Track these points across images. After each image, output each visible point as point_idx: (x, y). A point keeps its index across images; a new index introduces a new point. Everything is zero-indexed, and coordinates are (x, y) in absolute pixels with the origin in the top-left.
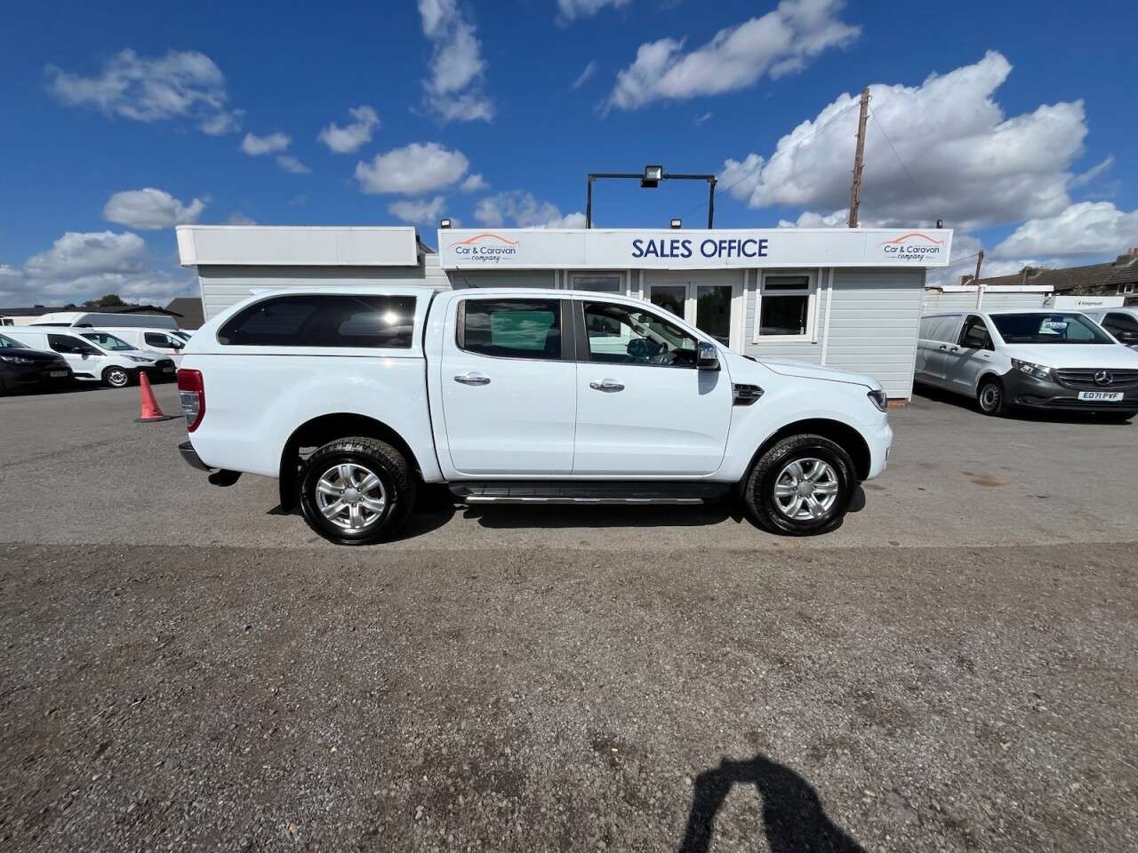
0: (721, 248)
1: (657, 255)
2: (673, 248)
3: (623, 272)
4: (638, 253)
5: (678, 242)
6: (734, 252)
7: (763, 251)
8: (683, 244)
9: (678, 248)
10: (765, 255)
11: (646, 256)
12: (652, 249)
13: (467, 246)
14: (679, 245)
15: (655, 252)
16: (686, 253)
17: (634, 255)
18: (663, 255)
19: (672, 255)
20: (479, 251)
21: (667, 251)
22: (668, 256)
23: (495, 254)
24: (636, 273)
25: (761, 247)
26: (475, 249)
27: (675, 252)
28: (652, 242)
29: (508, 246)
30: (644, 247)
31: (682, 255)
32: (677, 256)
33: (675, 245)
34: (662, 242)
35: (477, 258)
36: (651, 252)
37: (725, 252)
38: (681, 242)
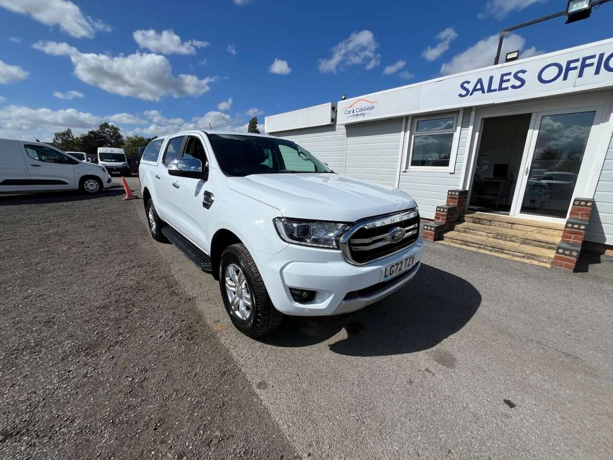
0: (568, 69)
1: (483, 92)
2: (502, 81)
3: (456, 111)
4: (464, 93)
5: (509, 74)
6: (590, 70)
8: (516, 75)
9: (508, 80)
11: (471, 94)
12: (479, 86)
13: (350, 109)
14: (511, 77)
15: (482, 89)
16: (518, 84)
17: (462, 95)
18: (490, 90)
19: (501, 89)
21: (495, 85)
22: (495, 90)
24: (467, 110)
27: (504, 85)
28: (479, 81)
30: (470, 87)
31: (514, 87)
32: (507, 88)
33: (506, 77)
34: (491, 78)
35: (354, 116)
36: (478, 90)
37: (573, 73)
38: (513, 74)
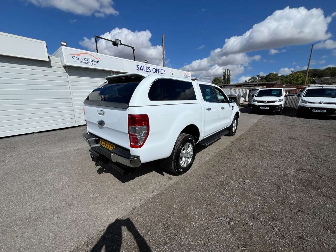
4: (138, 69)
6: (159, 72)
7: (165, 73)
8: (149, 68)
10: (165, 74)
11: (140, 70)
13: (78, 57)
16: (150, 71)
17: (137, 69)
18: (144, 71)
20: (83, 59)
21: (145, 70)
23: (90, 62)
25: (164, 72)
26: (81, 59)
27: (147, 70)
28: (141, 66)
29: (96, 60)
30: (139, 67)
33: (147, 68)
34: (144, 67)
35: (83, 62)
36: (141, 69)
37: (157, 72)
